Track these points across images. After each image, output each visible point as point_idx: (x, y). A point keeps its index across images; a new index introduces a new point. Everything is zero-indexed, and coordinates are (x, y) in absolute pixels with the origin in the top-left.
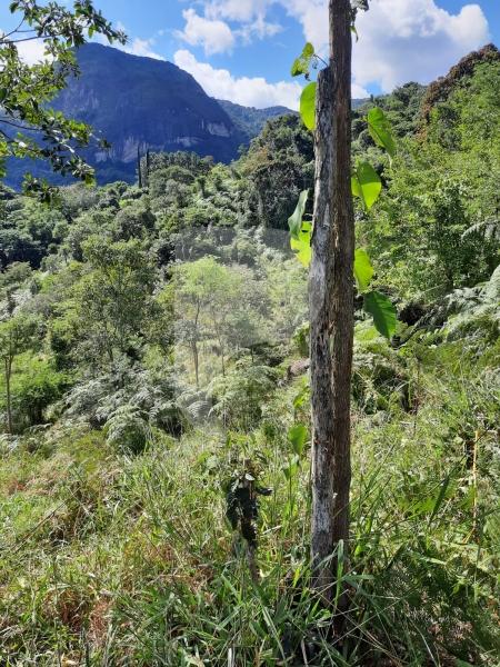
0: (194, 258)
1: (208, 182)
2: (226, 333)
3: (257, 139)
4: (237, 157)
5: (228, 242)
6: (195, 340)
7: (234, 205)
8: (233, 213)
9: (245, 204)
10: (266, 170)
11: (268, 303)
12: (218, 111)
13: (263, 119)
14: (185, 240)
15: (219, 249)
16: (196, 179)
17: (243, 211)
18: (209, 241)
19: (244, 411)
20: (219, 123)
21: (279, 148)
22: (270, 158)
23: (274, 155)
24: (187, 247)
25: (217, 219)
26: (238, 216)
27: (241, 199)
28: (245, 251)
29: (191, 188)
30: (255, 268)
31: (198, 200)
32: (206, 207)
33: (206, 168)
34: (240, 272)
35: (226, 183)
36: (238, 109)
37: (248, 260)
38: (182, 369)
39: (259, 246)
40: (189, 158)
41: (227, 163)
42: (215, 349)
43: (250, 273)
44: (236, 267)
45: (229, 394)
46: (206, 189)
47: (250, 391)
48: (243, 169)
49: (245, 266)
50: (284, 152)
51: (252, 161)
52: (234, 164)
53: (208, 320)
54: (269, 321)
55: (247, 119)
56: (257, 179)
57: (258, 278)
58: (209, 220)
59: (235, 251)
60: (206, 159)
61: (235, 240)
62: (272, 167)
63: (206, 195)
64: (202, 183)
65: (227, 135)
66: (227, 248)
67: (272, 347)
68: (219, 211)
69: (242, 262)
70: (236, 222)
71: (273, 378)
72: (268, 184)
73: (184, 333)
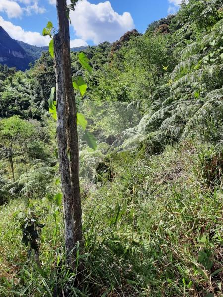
0: (8, 116)
1: (14, 80)
2: (28, 153)
3: (38, 61)
4: (29, 68)
5: (26, 108)
6: (11, 158)
7: (29, 91)
8: (27, 95)
9: (34, 91)
10: (43, 75)
11: (49, 137)
12: (17, 46)
13: (40, 51)
14: (3, 108)
15: (22, 112)
16: (7, 78)
17: (33, 94)
18: (16, 108)
19: (38, 189)
20: (18, 52)
21: (49, 66)
22: (45, 70)
23: (47, 68)
24: (5, 111)
25: (20, 98)
26: (31, 96)
27: (32, 88)
28: (35, 113)
29: (5, 82)
30: (41, 121)
31: (9, 88)
32: (13, 92)
33: (13, 73)
34: (32, 123)
35: (24, 80)
36: (28, 46)
37: (37, 117)
38: (5, 172)
39: (42, 111)
40: (3, 68)
41: (24, 71)
42: (22, 160)
43: (39, 123)
44: (31, 120)
45: (30, 182)
46: (13, 83)
47: (40, 179)
48: (32, 74)
49: (36, 120)
50: (52, 68)
51: (36, 70)
52: (27, 71)
53: (18, 147)
54: (50, 146)
55: (32, 50)
56: (39, 79)
57: (43, 126)
58: (16, 98)
59: (30, 113)
60: (13, 69)
61: (30, 108)
62: (46, 74)
63: (13, 86)
64: (11, 80)
65: (23, 58)
66: (26, 111)
67: (51, 158)
68: (20, 94)
69: (34, 118)
70: (30, 99)
71: (52, 172)
72: (45, 82)
73: (5, 154)
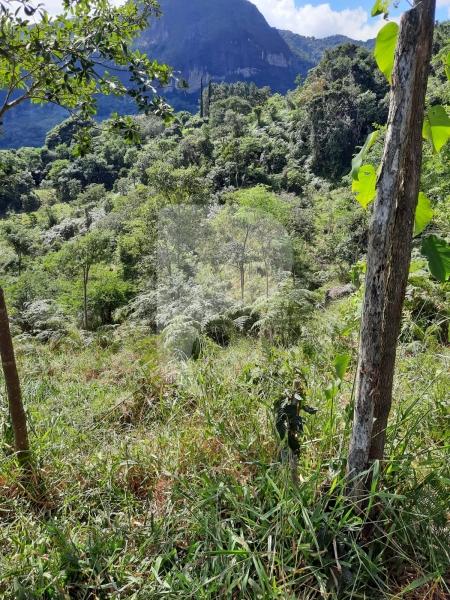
0: (245, 185)
1: (263, 112)
2: (270, 257)
3: (314, 70)
4: (293, 86)
5: (278, 170)
6: (242, 263)
7: (287, 134)
8: (284, 143)
9: (298, 134)
10: (320, 100)
11: (313, 230)
12: (277, 41)
13: (322, 49)
14: (239, 168)
15: (270, 177)
16: (253, 109)
17: (295, 141)
18: (261, 170)
19: (283, 328)
20: (278, 53)
21: (335, 78)
22: (326, 88)
23: (330, 85)
24: (240, 175)
25: (270, 148)
26: (290, 145)
27: (294, 129)
28: (295, 180)
29: (247, 118)
30: (303, 196)
31: (253, 129)
32: (260, 137)
33: (262, 98)
34: (289, 200)
35: (281, 113)
36: (298, 39)
37: (296, 188)
38: (229, 287)
39: (308, 176)
40: (247, 89)
41: (284, 93)
42: (259, 270)
43: (297, 201)
44: (284, 194)
45: (271, 313)
46: (261, 119)
47: (290, 311)
48: (299, 99)
49: (293, 194)
50: (340, 82)
51: (309, 90)
52: (290, 93)
53: (255, 244)
54: (312, 247)
55: (306, 48)
56: (311, 110)
57: (304, 206)
58: (263, 149)
59: (285, 179)
60: (264, 90)
61: (285, 169)
62: (327, 97)
63: (261, 125)
64: (258, 112)
65: (285, 66)
66: (278, 177)
67: (312, 272)
68: (272, 141)
69: (290, 191)
70: (288, 151)
71: (311, 301)
72: (321, 115)
73: (234, 255)
